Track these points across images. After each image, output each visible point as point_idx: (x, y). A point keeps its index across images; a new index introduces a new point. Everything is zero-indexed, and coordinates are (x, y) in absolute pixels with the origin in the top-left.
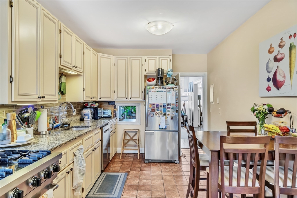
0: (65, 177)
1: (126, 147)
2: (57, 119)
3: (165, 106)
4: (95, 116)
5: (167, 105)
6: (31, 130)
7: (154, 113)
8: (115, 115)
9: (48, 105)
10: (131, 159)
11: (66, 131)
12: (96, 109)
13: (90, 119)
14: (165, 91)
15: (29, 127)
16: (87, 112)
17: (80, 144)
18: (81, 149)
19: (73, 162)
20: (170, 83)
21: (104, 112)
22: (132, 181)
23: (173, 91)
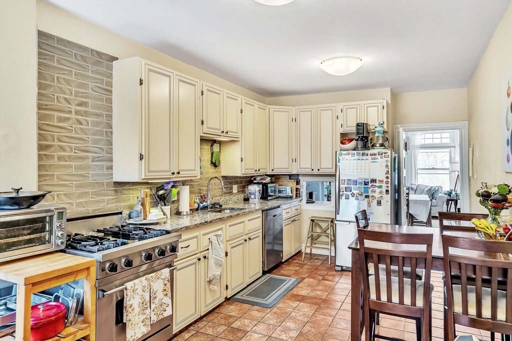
0: (195, 263)
1: (315, 244)
2: (205, 198)
3: (367, 184)
4: (265, 196)
5: (371, 182)
6: (167, 209)
7: (350, 193)
8: (298, 195)
9: (195, 181)
10: (318, 262)
11: (218, 213)
12: (265, 186)
13: (257, 200)
14: (367, 159)
15: (165, 205)
16: (255, 189)
17: (221, 229)
18: (220, 236)
19: (208, 249)
20: (378, 145)
21: (281, 189)
22: (301, 291)
23: (381, 158)
